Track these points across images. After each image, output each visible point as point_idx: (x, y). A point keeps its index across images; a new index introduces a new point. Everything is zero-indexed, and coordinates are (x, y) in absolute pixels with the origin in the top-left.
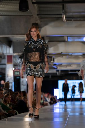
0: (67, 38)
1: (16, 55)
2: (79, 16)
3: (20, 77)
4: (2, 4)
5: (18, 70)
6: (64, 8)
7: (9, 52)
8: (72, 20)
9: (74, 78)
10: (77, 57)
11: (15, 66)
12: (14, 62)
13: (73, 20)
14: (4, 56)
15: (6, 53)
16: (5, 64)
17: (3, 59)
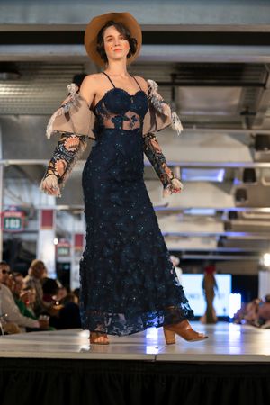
0: (181, 173)
1: (62, 210)
2: (208, 120)
3: (69, 264)
4: (34, 85)
5: (66, 245)
6: (176, 98)
7: (47, 201)
8: (192, 127)
9: (195, 269)
10: (201, 220)
11: (59, 236)
12: (57, 227)
13: (194, 126)
14: (36, 212)
15: (40, 205)
16: (36, 232)
17: (31, 219)
